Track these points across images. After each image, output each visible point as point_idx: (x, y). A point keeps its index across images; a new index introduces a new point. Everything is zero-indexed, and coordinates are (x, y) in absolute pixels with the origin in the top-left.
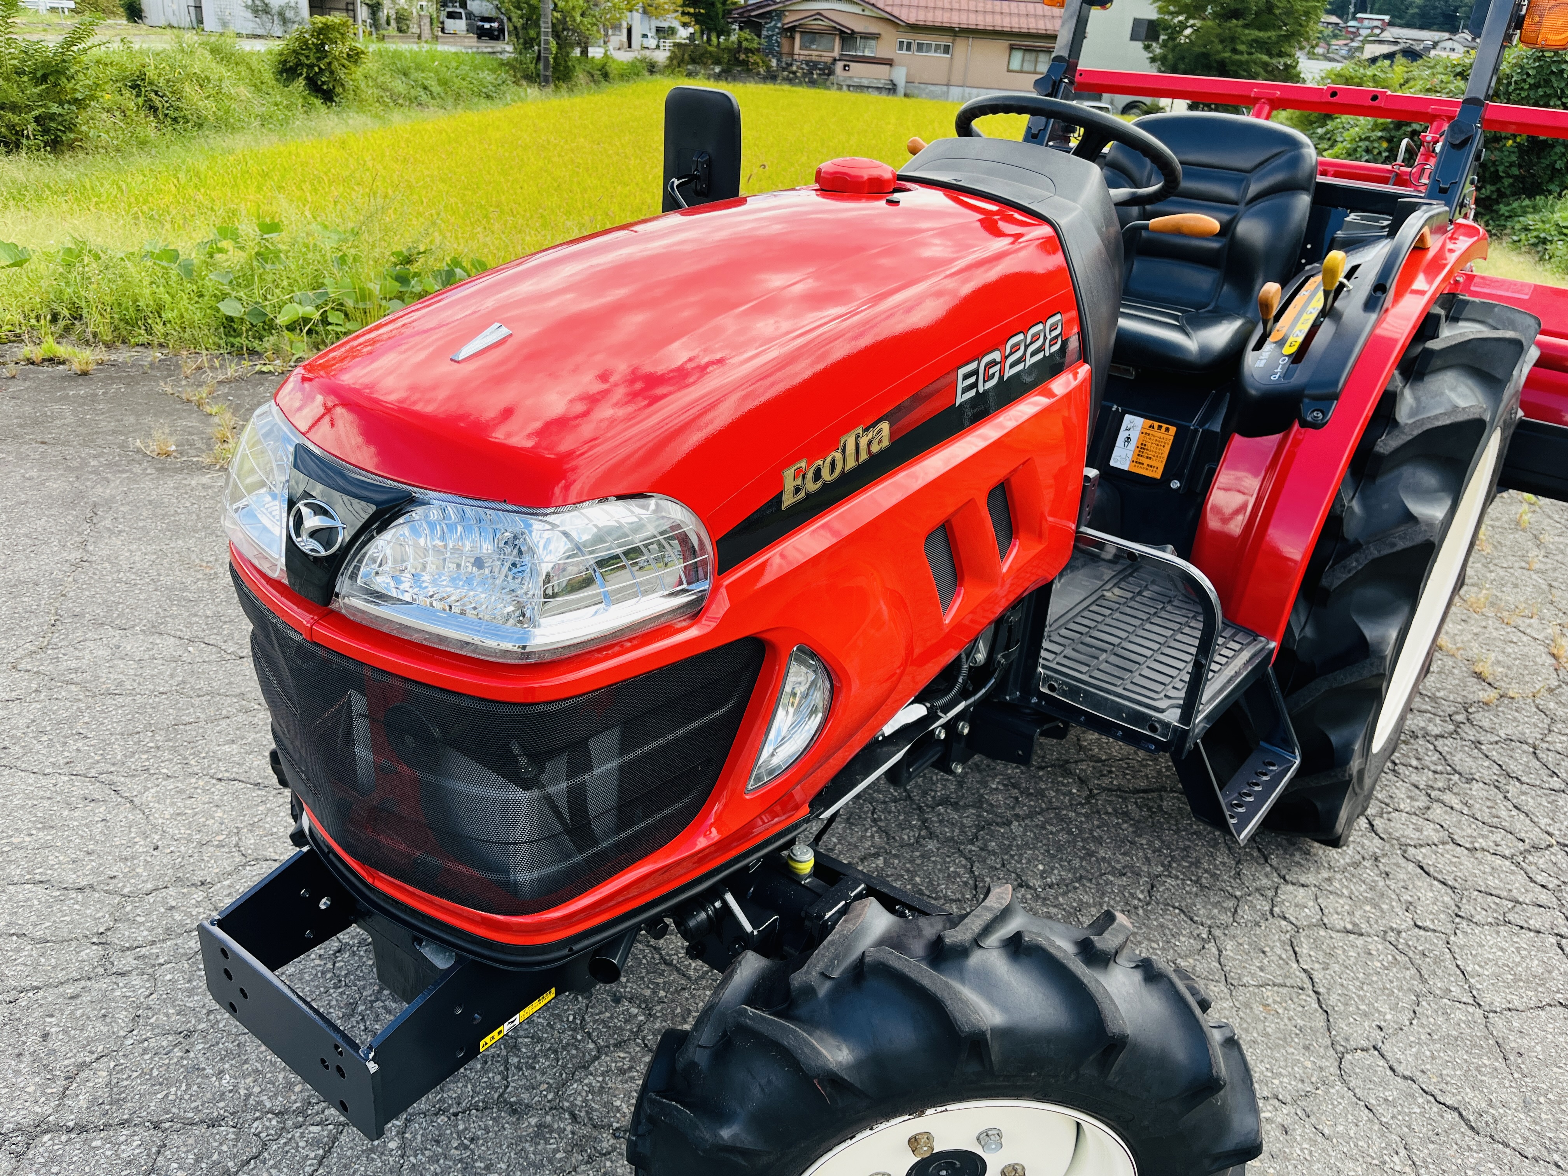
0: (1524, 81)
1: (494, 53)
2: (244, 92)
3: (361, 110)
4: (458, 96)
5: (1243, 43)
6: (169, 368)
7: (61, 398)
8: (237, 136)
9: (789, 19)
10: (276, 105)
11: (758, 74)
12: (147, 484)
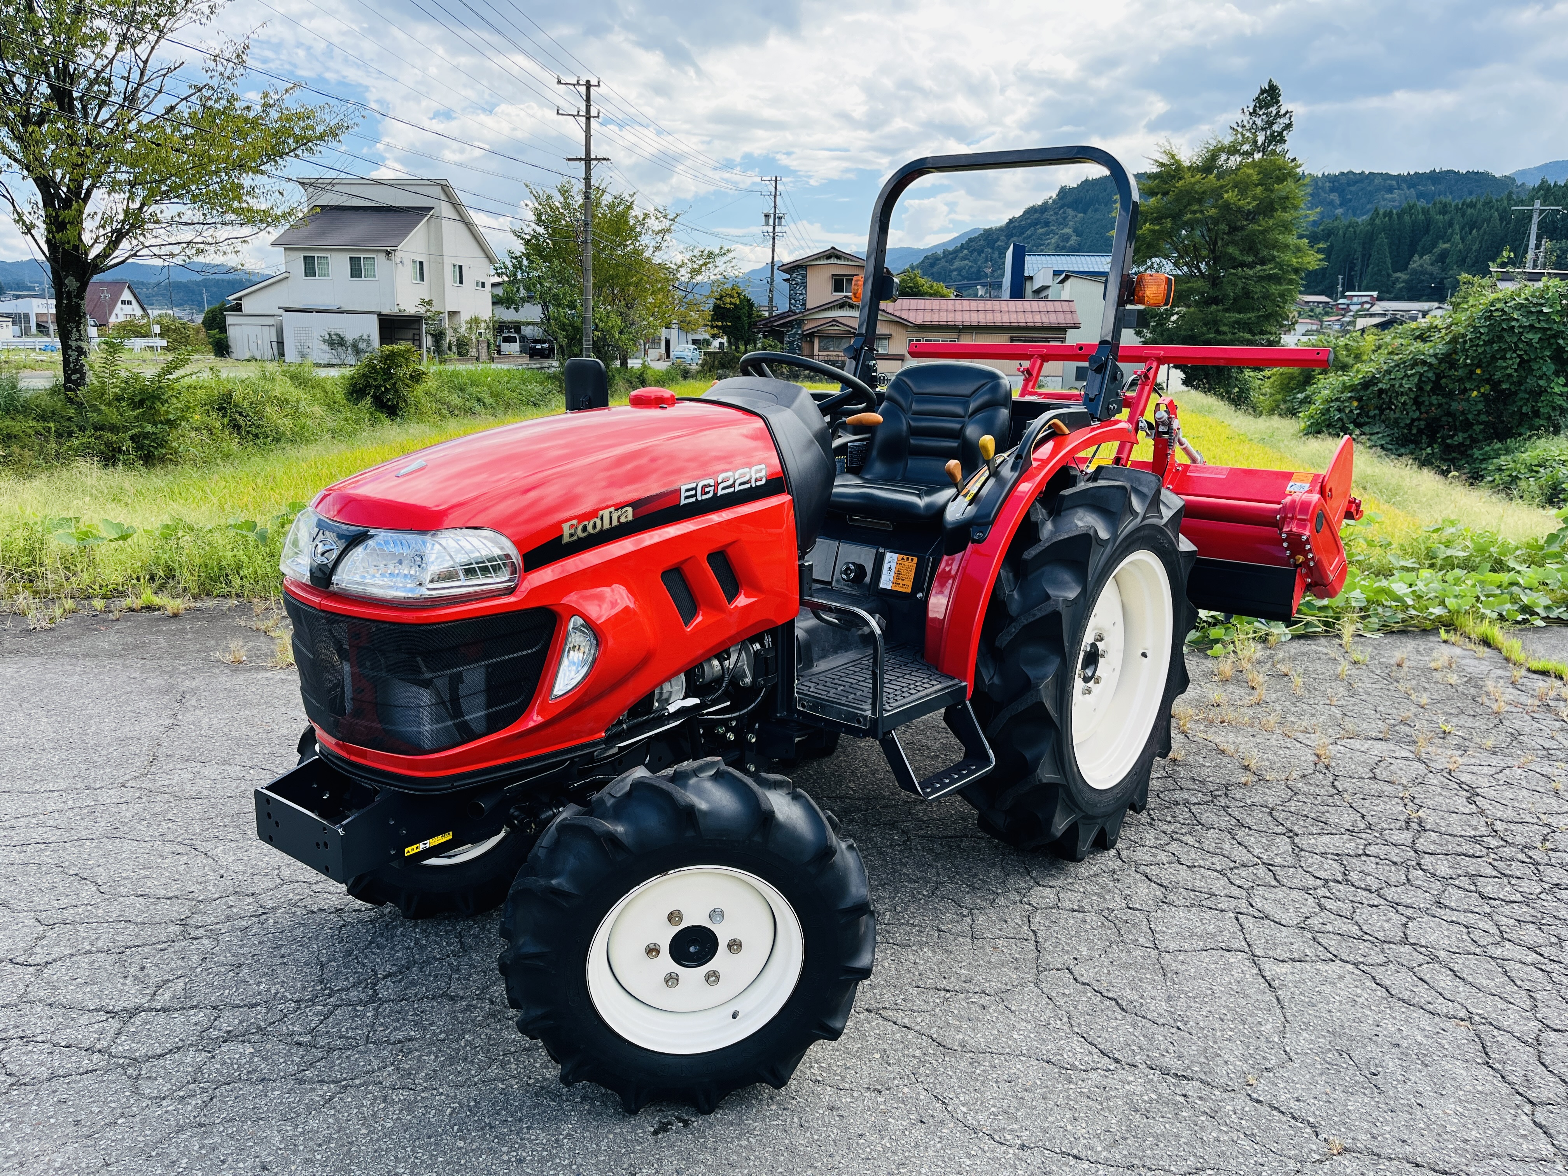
0: (1479, 338)
1: (542, 368)
2: (318, 410)
3: (420, 421)
4: (508, 406)
5: (1225, 325)
6: (245, 609)
7: (156, 632)
8: (311, 446)
9: (808, 326)
10: (346, 420)
11: (782, 374)
12: (223, 679)
